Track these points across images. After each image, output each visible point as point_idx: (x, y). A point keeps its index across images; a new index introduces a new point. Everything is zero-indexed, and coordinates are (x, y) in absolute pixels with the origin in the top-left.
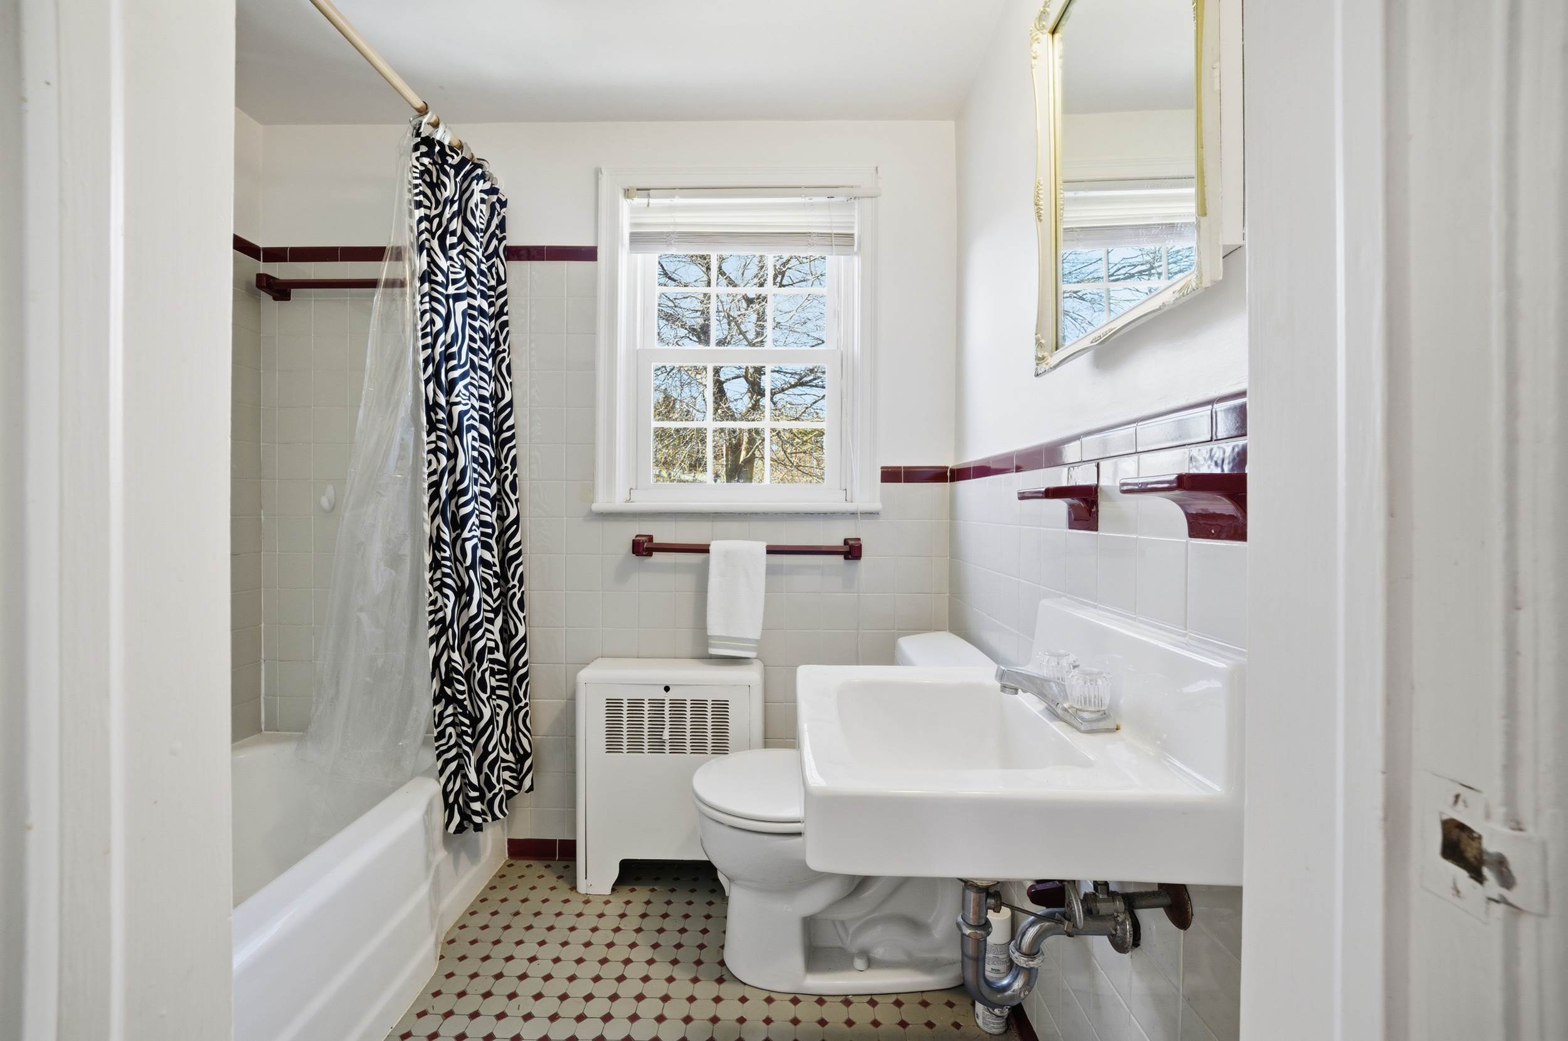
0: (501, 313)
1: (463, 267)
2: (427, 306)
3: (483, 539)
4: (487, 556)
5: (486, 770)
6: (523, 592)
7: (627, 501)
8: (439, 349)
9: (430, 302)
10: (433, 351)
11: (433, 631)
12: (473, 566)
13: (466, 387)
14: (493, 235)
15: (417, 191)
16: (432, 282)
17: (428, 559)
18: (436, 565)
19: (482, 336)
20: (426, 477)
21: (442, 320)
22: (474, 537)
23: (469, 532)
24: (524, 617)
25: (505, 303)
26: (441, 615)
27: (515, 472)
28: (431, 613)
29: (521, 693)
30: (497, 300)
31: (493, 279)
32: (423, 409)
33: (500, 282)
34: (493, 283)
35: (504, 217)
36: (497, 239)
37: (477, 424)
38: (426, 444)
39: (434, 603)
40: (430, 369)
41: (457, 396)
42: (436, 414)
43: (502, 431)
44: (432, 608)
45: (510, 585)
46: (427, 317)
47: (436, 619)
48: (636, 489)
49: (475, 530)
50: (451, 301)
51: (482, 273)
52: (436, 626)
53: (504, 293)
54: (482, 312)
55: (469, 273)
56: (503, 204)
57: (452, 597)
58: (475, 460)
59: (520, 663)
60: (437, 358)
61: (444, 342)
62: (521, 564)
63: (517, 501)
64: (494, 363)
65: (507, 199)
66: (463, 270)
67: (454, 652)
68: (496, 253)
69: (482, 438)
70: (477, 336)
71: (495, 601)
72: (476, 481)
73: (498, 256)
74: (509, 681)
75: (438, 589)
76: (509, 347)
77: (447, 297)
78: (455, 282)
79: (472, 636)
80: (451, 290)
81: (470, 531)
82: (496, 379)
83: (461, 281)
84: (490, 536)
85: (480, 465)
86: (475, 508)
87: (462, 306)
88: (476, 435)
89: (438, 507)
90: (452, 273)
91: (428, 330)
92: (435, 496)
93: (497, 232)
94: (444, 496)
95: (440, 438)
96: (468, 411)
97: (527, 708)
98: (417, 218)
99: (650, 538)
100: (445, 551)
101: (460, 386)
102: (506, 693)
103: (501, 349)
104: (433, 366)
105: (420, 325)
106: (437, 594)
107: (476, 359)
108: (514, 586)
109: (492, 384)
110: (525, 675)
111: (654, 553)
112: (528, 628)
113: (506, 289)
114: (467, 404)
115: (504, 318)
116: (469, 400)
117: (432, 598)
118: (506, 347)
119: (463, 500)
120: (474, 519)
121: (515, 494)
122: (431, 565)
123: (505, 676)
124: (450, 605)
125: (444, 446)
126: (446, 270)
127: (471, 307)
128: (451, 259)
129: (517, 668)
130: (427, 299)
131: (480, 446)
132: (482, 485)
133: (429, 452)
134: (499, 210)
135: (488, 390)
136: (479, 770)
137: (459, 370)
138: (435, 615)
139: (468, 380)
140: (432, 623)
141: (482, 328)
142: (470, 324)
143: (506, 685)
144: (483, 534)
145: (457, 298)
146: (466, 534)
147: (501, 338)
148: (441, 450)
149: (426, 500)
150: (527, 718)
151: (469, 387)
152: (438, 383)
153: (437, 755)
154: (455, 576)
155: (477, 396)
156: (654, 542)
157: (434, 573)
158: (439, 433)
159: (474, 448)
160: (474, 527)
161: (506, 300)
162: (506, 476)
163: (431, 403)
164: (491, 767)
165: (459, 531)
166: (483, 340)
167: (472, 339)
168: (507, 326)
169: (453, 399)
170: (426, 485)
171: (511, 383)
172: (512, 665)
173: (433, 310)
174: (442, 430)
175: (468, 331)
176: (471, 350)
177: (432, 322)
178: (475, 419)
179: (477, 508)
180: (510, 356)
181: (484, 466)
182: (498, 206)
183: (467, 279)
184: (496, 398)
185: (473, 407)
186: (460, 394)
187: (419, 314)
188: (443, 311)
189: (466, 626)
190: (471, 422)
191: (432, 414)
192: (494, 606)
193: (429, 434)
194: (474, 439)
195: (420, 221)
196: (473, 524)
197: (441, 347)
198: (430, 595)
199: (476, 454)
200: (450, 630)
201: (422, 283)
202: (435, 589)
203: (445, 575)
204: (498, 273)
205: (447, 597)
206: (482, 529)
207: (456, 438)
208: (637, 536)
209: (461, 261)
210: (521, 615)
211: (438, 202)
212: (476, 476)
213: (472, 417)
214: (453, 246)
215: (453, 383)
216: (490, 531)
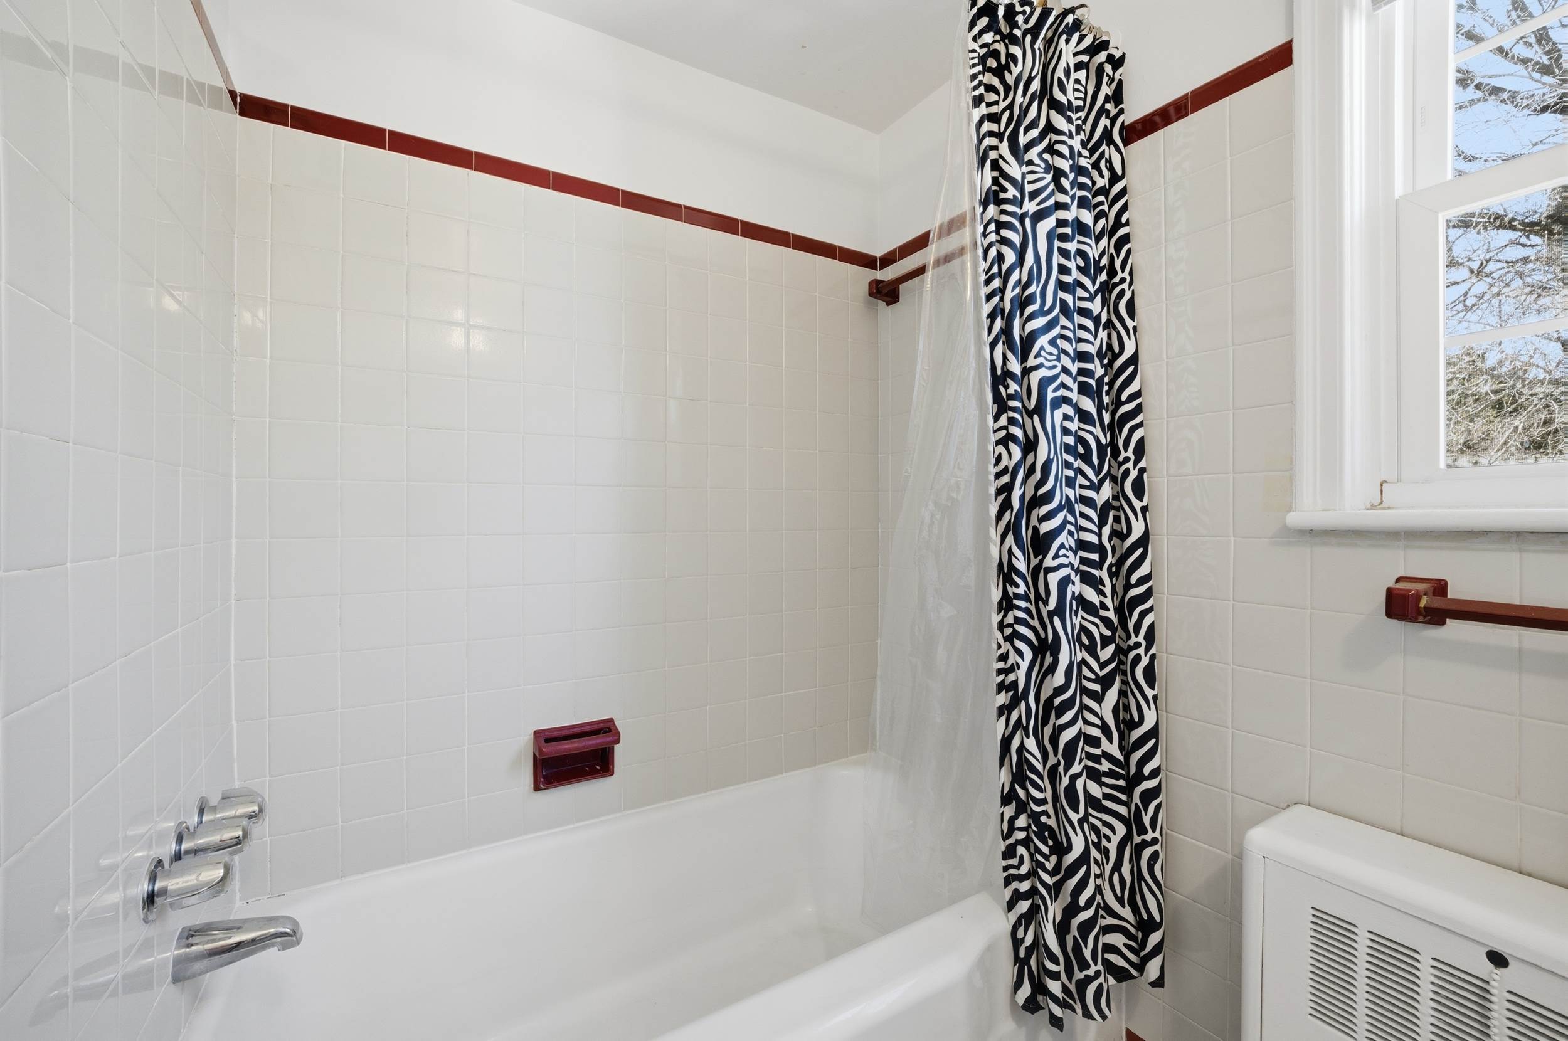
0: (1117, 224)
1: (1049, 168)
2: (993, 237)
3: (1083, 568)
4: (1091, 595)
5: (1074, 931)
6: (1153, 657)
7: (1373, 507)
8: (1009, 294)
9: (997, 232)
10: (1002, 299)
11: (1003, 699)
12: (1060, 611)
13: (1052, 342)
14: (1103, 111)
15: (976, 82)
16: (999, 202)
17: (996, 595)
18: (1006, 604)
19: (1082, 264)
20: (992, 478)
21: (1015, 252)
22: (1061, 566)
23: (1054, 558)
24: (1155, 698)
25: (1125, 208)
26: (1012, 677)
27: (1142, 464)
28: (1000, 672)
29: (1146, 820)
30: (1110, 207)
31: (1102, 176)
32: (987, 383)
33: (1115, 178)
34: (1102, 182)
35: (1120, 82)
36: (1107, 117)
37: (1074, 396)
38: (992, 431)
39: (1003, 658)
40: (999, 324)
41: (1037, 356)
42: (1007, 387)
43: (1118, 403)
44: (1001, 665)
45: (1131, 642)
46: (993, 252)
47: (1006, 683)
48: (1399, 480)
49: (1065, 556)
50: (1028, 222)
51: (1080, 171)
52: (1006, 692)
53: (1123, 192)
54: (1081, 228)
55: (1058, 174)
56: (1117, 63)
57: (1028, 654)
58: (1068, 449)
59: (1147, 770)
60: (1008, 307)
61: (1020, 281)
62: (1151, 609)
63: (1144, 510)
64: (1105, 302)
65: (1124, 54)
66: (1049, 173)
67: (1028, 737)
68: (1107, 136)
69: (1084, 416)
70: (1071, 265)
71: (1103, 666)
72: (1070, 483)
73: (1111, 142)
74: (1128, 790)
75: (1009, 639)
76: (1131, 274)
77: (1022, 218)
78: (1034, 195)
79: (1058, 717)
80: (1030, 207)
81: (1056, 556)
82: (1109, 325)
83: (1046, 189)
84: (1099, 565)
85: (1077, 455)
86: (1065, 522)
87: (1049, 223)
88: (1070, 411)
89: (1010, 520)
90: (1029, 182)
91: (995, 269)
92: (1006, 506)
93: (1108, 106)
94: (1016, 504)
95: (1012, 421)
96: (1056, 377)
97: (1157, 847)
98: (976, 119)
99: (1440, 588)
100: (1017, 586)
101: (1043, 341)
102: (1122, 810)
103: (1117, 280)
104: (1002, 319)
105: (984, 266)
106: (1008, 646)
107: (1069, 298)
108: (1138, 645)
109: (1103, 335)
110: (1155, 792)
111: (1448, 621)
112: (1162, 714)
113: (1125, 187)
114: (1054, 367)
115: (1122, 231)
116: (1058, 359)
117: (1001, 651)
118: (1126, 275)
119: (1045, 510)
120: (1062, 538)
121: (1140, 499)
122: (1000, 603)
123: (1122, 783)
124: (1024, 666)
125: (1017, 432)
126: (1020, 179)
127: (1061, 223)
128: (1030, 163)
129: (1139, 778)
130: (992, 227)
131: (1080, 429)
132: (1081, 486)
133: (998, 443)
134: (1111, 73)
135: (1093, 345)
136: (1062, 929)
137: (1040, 318)
138: (1006, 676)
139: (1057, 331)
140: (1001, 687)
141: (1081, 253)
142: (1060, 249)
143: (1123, 797)
144: (1083, 561)
145: (1039, 216)
146: (1049, 562)
147: (1118, 264)
148: (1011, 437)
149: (993, 510)
150: (1155, 862)
151: (1059, 341)
152: (1010, 344)
153: (1004, 878)
154: (1035, 623)
155: (1072, 354)
156: (1449, 596)
157: (1005, 616)
158: (1012, 414)
159: (1066, 431)
160: (1062, 552)
161: (1126, 202)
162: (1127, 472)
163: (999, 372)
164: (1086, 928)
165: (1041, 557)
166: (1081, 270)
167: (1064, 270)
168: (1129, 242)
169: (1032, 362)
170: (992, 490)
171: (1135, 328)
172: (1133, 770)
173: (1004, 241)
174: (1014, 409)
175: (1057, 259)
176: (1062, 286)
177: (1000, 257)
178: (1070, 389)
179: (1073, 520)
180: (1132, 288)
181: (1086, 458)
182: (1108, 68)
183: (1055, 185)
184: (1109, 354)
185: (1065, 370)
186: (1043, 353)
187: (980, 251)
188: (1016, 239)
189: (1050, 700)
190: (1062, 392)
191: (1001, 387)
192: (1102, 674)
193: (997, 418)
194: (1066, 417)
195: (980, 123)
196: (1062, 546)
197: (1012, 291)
198: (999, 647)
199: (1070, 440)
200: (1023, 704)
201: (985, 204)
202: (1006, 639)
203: (1018, 621)
204: (1111, 169)
205: (1020, 653)
206: (1081, 553)
207: (1036, 418)
208: (1398, 580)
209: (1046, 161)
210: (1150, 693)
211: (1007, 89)
212: (1071, 473)
213: (1063, 385)
214: (1029, 146)
215: (1029, 341)
216: (1095, 557)
